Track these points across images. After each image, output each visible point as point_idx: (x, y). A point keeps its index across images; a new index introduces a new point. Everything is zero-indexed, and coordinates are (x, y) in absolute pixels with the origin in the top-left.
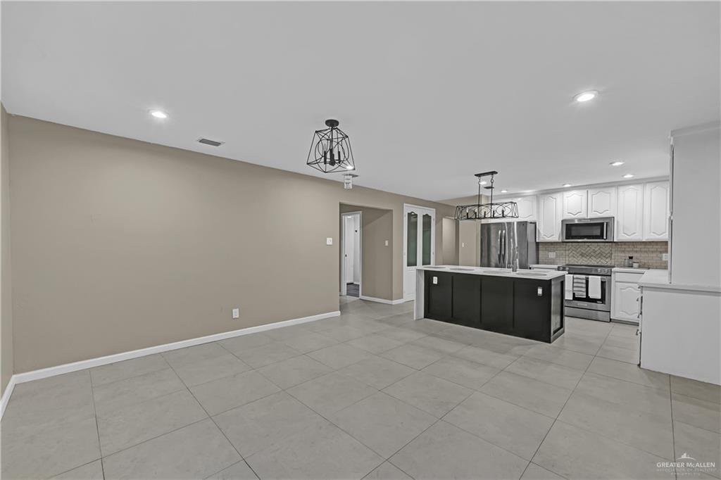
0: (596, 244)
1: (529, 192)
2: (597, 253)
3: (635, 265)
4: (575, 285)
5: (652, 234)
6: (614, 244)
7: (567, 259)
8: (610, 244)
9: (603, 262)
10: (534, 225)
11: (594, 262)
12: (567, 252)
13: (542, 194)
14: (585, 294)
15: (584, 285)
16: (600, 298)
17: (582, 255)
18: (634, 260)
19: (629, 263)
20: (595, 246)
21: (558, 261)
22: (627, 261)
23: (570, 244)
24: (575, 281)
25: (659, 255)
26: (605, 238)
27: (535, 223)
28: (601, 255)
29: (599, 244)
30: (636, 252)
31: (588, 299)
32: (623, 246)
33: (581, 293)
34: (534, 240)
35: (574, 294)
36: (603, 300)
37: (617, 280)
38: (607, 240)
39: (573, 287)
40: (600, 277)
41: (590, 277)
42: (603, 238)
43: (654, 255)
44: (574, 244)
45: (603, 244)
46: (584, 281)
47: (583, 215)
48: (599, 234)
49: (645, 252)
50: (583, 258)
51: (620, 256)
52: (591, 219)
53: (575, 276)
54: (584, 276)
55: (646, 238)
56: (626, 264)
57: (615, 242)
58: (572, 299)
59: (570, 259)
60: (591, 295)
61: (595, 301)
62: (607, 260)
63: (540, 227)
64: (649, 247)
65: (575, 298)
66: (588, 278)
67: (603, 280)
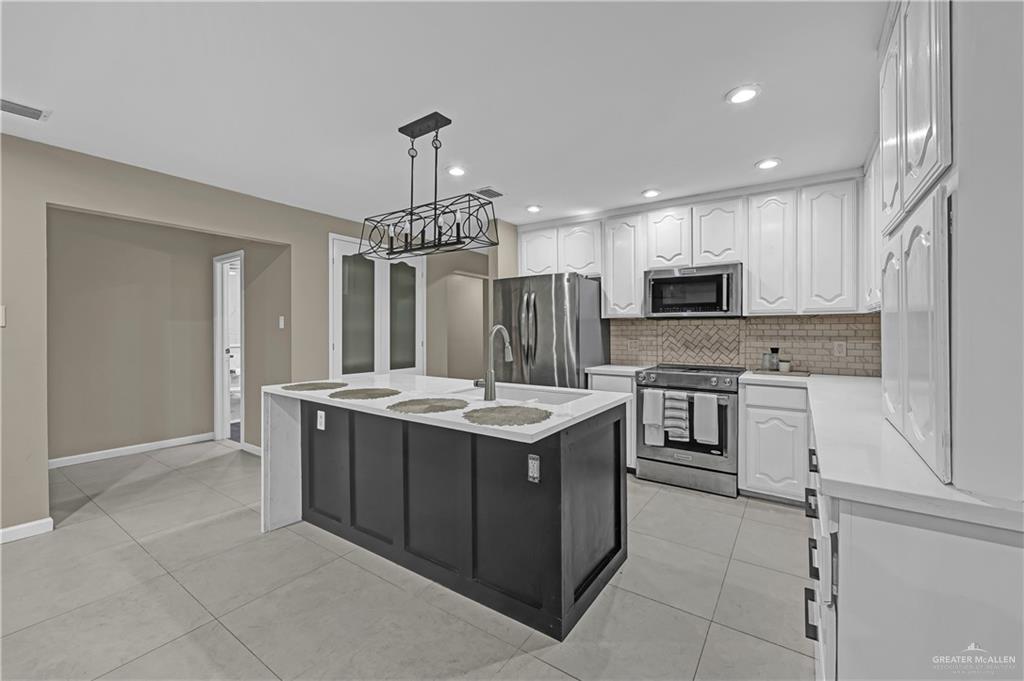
0: (711, 322)
1: (585, 213)
2: (713, 340)
3: (784, 366)
4: (668, 413)
5: (814, 298)
6: (743, 322)
7: (660, 353)
8: (736, 322)
9: (724, 360)
10: (596, 283)
11: (706, 360)
12: (660, 338)
13: (612, 218)
14: (687, 433)
15: (685, 415)
16: (717, 443)
17: (687, 345)
18: (781, 355)
19: (772, 364)
20: (708, 328)
21: (644, 358)
22: (767, 357)
23: (665, 322)
24: (668, 404)
25: (828, 345)
26: (725, 308)
27: (598, 279)
28: (719, 346)
29: (717, 322)
30: (784, 338)
31: (693, 445)
32: (760, 327)
33: (679, 431)
34: (597, 316)
35: (666, 433)
36: (721, 447)
37: (748, 402)
38: (729, 314)
39: (664, 418)
40: (714, 396)
41: (697, 395)
42: (721, 310)
43: (818, 344)
44: (671, 322)
45: (724, 322)
46: (685, 405)
47: (684, 261)
48: (713, 299)
49: (802, 338)
50: (689, 352)
51: (753, 348)
52: (699, 269)
53: (670, 393)
54: (684, 394)
55: (803, 308)
56: (767, 364)
57: (745, 318)
58: (662, 444)
59: (666, 353)
60: (699, 438)
61: (706, 448)
62: (732, 356)
63: (608, 288)
64: (806, 327)
65: (669, 443)
66: (692, 398)
67: (723, 403)
